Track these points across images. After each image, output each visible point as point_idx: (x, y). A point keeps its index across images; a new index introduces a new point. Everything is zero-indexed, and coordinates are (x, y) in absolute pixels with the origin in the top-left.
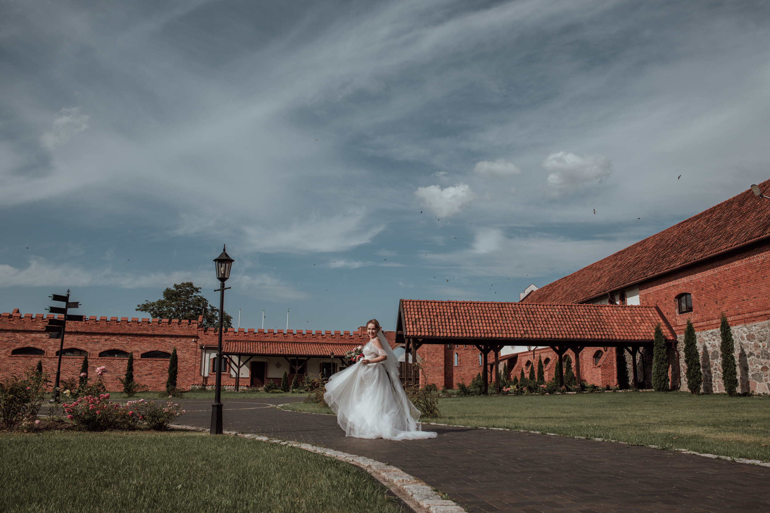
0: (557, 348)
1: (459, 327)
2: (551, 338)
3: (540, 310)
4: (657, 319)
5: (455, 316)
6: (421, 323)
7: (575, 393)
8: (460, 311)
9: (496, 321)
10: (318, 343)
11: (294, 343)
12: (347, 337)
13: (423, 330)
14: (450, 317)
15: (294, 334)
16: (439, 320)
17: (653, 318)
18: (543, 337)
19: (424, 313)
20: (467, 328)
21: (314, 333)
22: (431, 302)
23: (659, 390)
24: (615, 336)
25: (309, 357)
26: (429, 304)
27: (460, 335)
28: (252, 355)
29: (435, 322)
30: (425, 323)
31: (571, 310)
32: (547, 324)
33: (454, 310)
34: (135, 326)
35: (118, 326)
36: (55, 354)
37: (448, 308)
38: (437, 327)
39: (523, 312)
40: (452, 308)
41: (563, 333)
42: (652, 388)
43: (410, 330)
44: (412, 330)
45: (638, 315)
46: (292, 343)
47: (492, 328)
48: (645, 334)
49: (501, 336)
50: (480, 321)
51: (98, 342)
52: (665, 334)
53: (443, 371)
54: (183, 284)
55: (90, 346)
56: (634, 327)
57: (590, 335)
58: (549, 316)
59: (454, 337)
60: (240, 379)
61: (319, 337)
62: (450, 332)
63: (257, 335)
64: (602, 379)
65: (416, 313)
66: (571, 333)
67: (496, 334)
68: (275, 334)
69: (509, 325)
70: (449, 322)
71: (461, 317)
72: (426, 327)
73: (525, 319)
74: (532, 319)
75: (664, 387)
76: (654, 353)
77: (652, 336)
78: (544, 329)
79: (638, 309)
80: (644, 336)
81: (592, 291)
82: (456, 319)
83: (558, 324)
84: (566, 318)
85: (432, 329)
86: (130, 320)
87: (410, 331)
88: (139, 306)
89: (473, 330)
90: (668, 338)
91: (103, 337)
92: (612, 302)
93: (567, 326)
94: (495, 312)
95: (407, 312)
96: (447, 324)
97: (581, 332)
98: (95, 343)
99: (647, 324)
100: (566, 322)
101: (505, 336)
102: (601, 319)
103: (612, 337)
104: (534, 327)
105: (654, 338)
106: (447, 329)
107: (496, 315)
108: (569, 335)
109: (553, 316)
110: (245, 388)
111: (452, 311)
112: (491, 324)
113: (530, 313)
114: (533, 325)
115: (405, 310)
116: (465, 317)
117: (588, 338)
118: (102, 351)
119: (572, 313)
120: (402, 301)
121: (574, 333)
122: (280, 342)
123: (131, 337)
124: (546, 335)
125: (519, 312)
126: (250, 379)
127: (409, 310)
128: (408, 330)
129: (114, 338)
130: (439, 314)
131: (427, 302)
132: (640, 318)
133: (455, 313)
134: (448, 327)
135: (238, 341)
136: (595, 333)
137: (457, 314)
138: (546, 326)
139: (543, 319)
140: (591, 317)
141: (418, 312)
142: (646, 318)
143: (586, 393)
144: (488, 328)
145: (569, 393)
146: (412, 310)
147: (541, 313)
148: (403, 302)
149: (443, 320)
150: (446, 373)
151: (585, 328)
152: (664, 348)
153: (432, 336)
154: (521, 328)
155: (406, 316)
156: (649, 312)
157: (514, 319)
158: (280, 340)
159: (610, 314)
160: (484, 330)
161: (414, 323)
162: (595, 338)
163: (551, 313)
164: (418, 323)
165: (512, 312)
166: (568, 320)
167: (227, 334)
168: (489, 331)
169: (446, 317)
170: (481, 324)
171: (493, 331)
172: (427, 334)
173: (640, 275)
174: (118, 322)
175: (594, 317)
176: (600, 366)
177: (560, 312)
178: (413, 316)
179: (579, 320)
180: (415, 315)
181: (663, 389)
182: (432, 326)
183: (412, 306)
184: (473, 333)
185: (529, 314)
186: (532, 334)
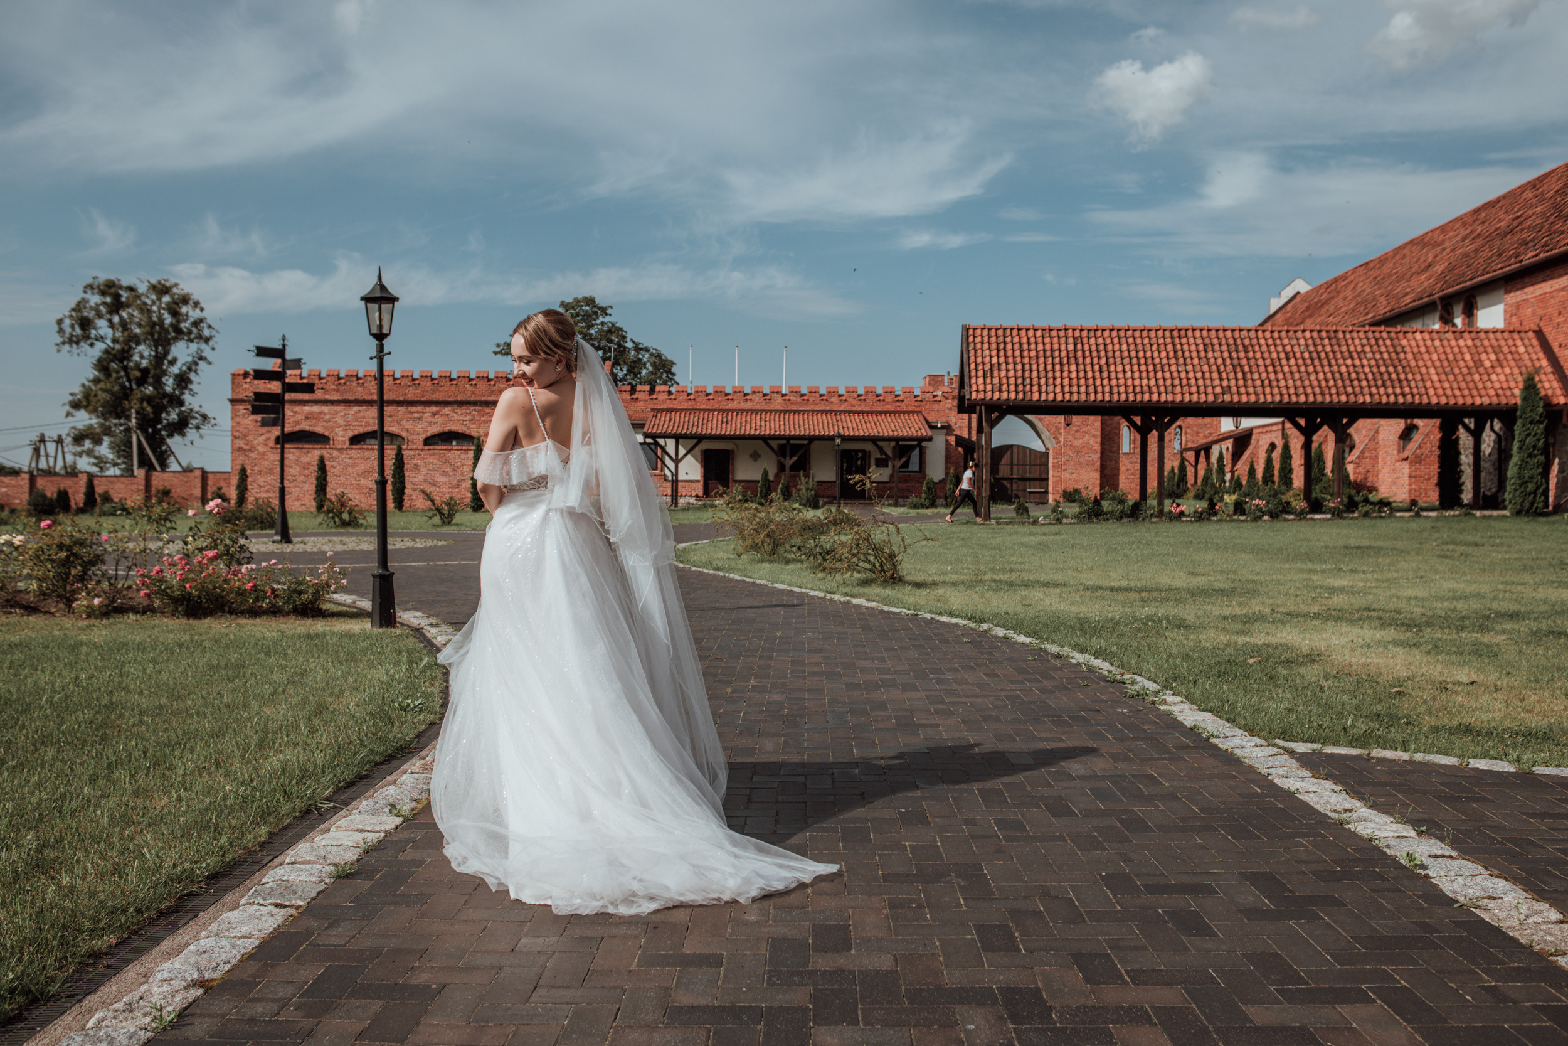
0: (1302, 422)
1: (1082, 382)
2: (1281, 401)
3: (1262, 342)
4: (1534, 357)
5: (1076, 358)
6: (1003, 374)
7: (1329, 516)
8: (1086, 347)
9: (1162, 366)
10: (831, 411)
11: (785, 411)
12: (890, 399)
13: (1004, 387)
14: (1065, 361)
15: (783, 395)
16: (1042, 367)
17: (1526, 357)
18: (1262, 399)
19: (1010, 353)
20: (1098, 382)
21: (823, 391)
22: (1027, 330)
23: (1518, 513)
24: (1428, 397)
25: (812, 439)
26: (1023, 333)
27: (1083, 397)
28: (700, 438)
29: (1031, 371)
30: (1011, 373)
31: (1334, 341)
32: (1276, 372)
33: (1075, 345)
34: (483, 386)
35: (453, 388)
36: (347, 443)
37: (1063, 340)
38: (1035, 381)
39: (1224, 348)
40: (1071, 340)
41: (1309, 390)
42: (1505, 508)
43: (980, 389)
44: (981, 387)
45: (1490, 350)
46: (781, 411)
47: (1153, 382)
48: (1500, 392)
49: (1170, 398)
50: (1128, 368)
51: (419, 419)
52: (1550, 392)
53: (1098, 464)
54: (577, 301)
55: (407, 425)
56: (1477, 377)
57: (1371, 395)
58: (1282, 355)
59: (1069, 401)
60: (680, 484)
61: (833, 399)
62: (1063, 391)
63: (711, 397)
64: (1410, 485)
65: (994, 353)
66: (1327, 391)
67: (1159, 394)
68: (746, 395)
69: (1191, 375)
70: (1062, 371)
71: (1088, 360)
72: (1012, 381)
73: (1228, 362)
74: (1244, 362)
75: (1531, 508)
76: (1517, 433)
77: (1515, 396)
78: (1266, 382)
79: (1491, 336)
80: (1498, 395)
81: (1406, 294)
82: (1077, 364)
83: (1299, 372)
84: (1319, 358)
85: (1024, 386)
86: (473, 376)
87: (977, 391)
88: (498, 346)
89: (1111, 387)
90: (1555, 401)
91: (428, 409)
92: (1447, 319)
93: (1321, 376)
94: (1162, 347)
95: (976, 351)
96: (1058, 374)
97: (1350, 390)
98: (414, 419)
99: (1507, 371)
100: (1319, 368)
101: (1178, 398)
102: (1400, 361)
103: (1420, 399)
104: (1245, 379)
105: (1519, 402)
106: (1055, 386)
107: (1163, 354)
108: (1323, 394)
109: (1291, 355)
110: (693, 500)
111: (1071, 347)
112: (1152, 374)
113: (1241, 348)
114: (1244, 374)
115: (971, 347)
116: (1096, 360)
117: (1364, 403)
118: (429, 434)
119: (1336, 348)
120: (966, 329)
121: (1333, 391)
122: (756, 411)
123: (477, 408)
124: (1270, 397)
125: (1217, 347)
126: (702, 483)
127: (979, 346)
128: (974, 388)
129: (447, 410)
130: (1041, 353)
131: (1019, 330)
132: (1493, 357)
133: (1075, 350)
134: (1058, 381)
135: (677, 411)
136: (1382, 390)
137: (1079, 354)
138: (1272, 376)
139: (1268, 362)
140: (1378, 356)
141: (998, 350)
142: (1509, 357)
143: (1352, 518)
144: (1145, 382)
145: (1317, 516)
146: (986, 346)
147: (1264, 348)
148: (968, 329)
149: (1049, 367)
150: (1103, 467)
151: (1359, 380)
152: (1542, 423)
153: (1023, 400)
154: (1217, 382)
155: (972, 359)
156: (1519, 343)
157: (1204, 361)
158: (758, 407)
159: (1423, 349)
160: (1134, 386)
161: (989, 374)
162: (1380, 403)
163: (1288, 348)
164: (996, 373)
165: (1201, 347)
166: (1325, 362)
167: (654, 396)
168: (1146, 389)
169: (1057, 360)
170: (1129, 374)
171: (1154, 389)
172: (1013, 396)
173: (1509, 258)
174: (451, 380)
175: (1386, 356)
176: (1407, 459)
177: (1307, 346)
178: (987, 360)
179: (1349, 362)
180: (991, 357)
181: (1528, 511)
182: (1024, 379)
183: (986, 339)
184: (1111, 393)
185: (1237, 351)
186: (1239, 394)
